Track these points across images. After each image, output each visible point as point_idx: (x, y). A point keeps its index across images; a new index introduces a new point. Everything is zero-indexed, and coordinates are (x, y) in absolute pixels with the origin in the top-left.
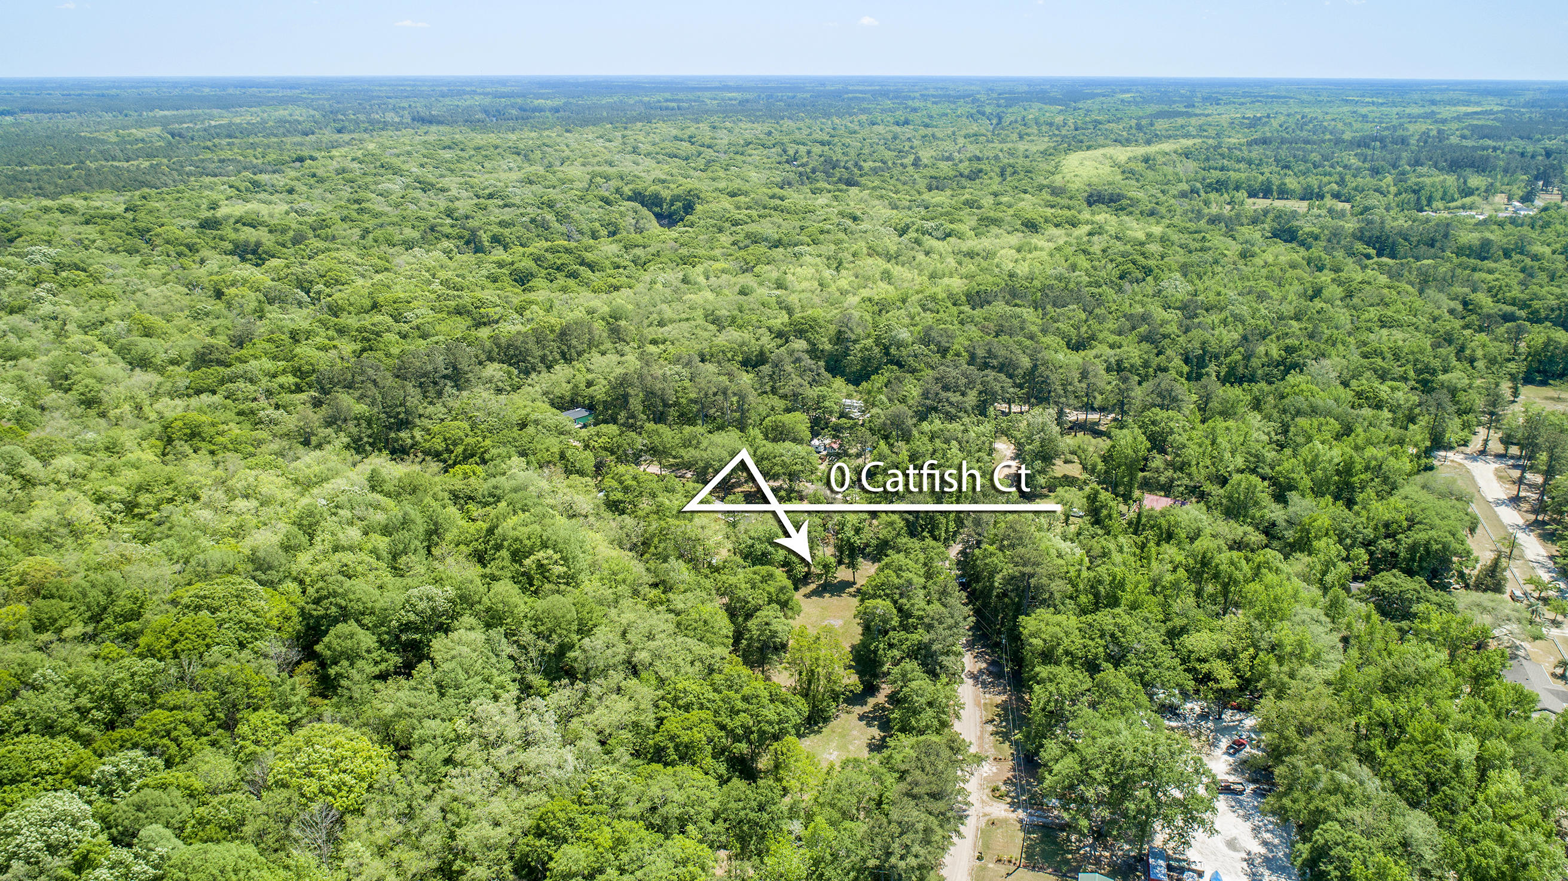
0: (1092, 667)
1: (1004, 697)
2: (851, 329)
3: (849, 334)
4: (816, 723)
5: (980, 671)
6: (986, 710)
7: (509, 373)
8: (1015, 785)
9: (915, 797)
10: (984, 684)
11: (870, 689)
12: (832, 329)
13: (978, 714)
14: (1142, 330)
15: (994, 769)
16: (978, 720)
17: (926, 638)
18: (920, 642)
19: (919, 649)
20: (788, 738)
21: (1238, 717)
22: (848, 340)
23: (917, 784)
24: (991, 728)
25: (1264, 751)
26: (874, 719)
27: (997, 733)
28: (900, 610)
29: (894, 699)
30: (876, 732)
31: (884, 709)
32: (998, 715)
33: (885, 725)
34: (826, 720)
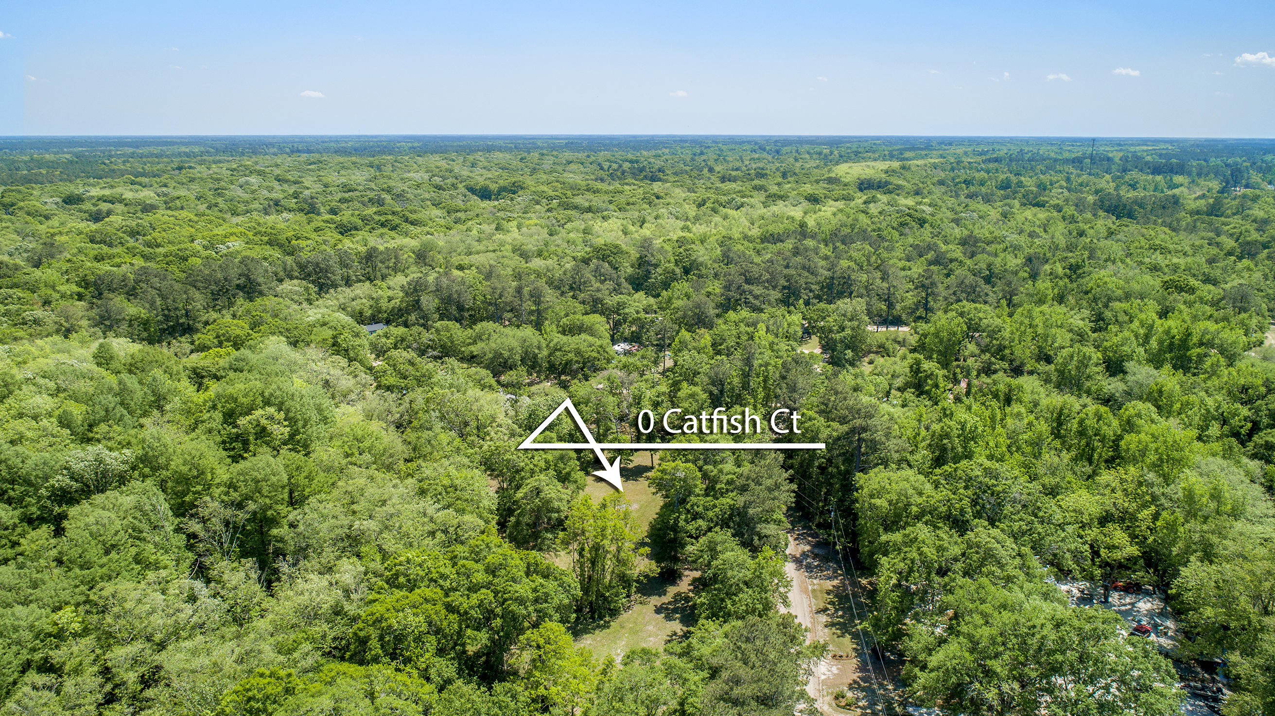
0: (960, 525)
1: (836, 582)
2: (653, 255)
3: (650, 258)
4: (601, 617)
5: (804, 555)
6: (815, 597)
7: (307, 289)
8: (863, 690)
9: (735, 702)
10: (809, 568)
11: (670, 577)
12: (634, 254)
13: (806, 603)
14: (929, 256)
15: (835, 670)
16: (807, 609)
17: (741, 501)
18: (732, 508)
19: (731, 517)
20: (548, 624)
21: (1128, 600)
22: (649, 263)
23: (737, 682)
24: (823, 618)
25: (1171, 638)
26: (675, 611)
27: (833, 625)
28: (705, 476)
29: (700, 584)
30: (677, 626)
31: (687, 599)
32: (832, 603)
33: (690, 617)
34: (614, 613)
